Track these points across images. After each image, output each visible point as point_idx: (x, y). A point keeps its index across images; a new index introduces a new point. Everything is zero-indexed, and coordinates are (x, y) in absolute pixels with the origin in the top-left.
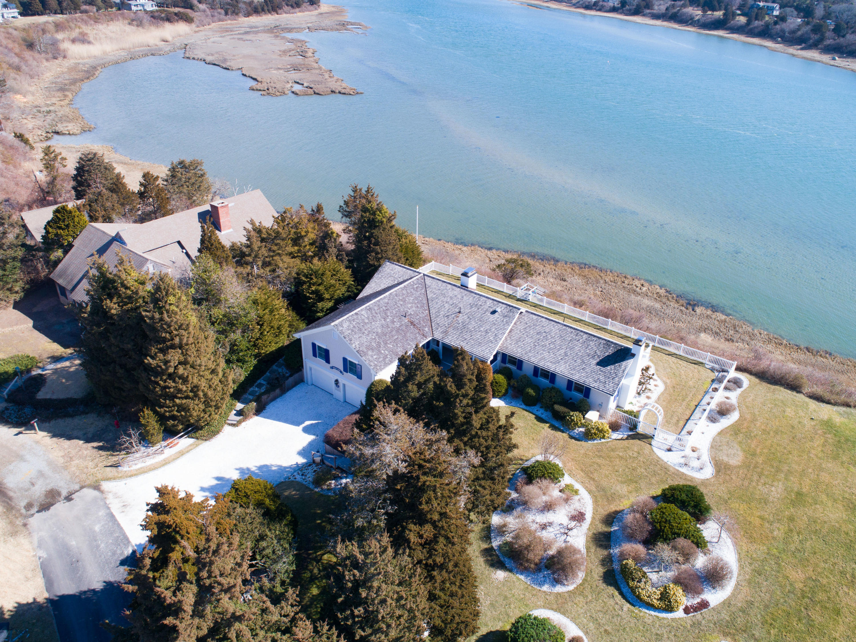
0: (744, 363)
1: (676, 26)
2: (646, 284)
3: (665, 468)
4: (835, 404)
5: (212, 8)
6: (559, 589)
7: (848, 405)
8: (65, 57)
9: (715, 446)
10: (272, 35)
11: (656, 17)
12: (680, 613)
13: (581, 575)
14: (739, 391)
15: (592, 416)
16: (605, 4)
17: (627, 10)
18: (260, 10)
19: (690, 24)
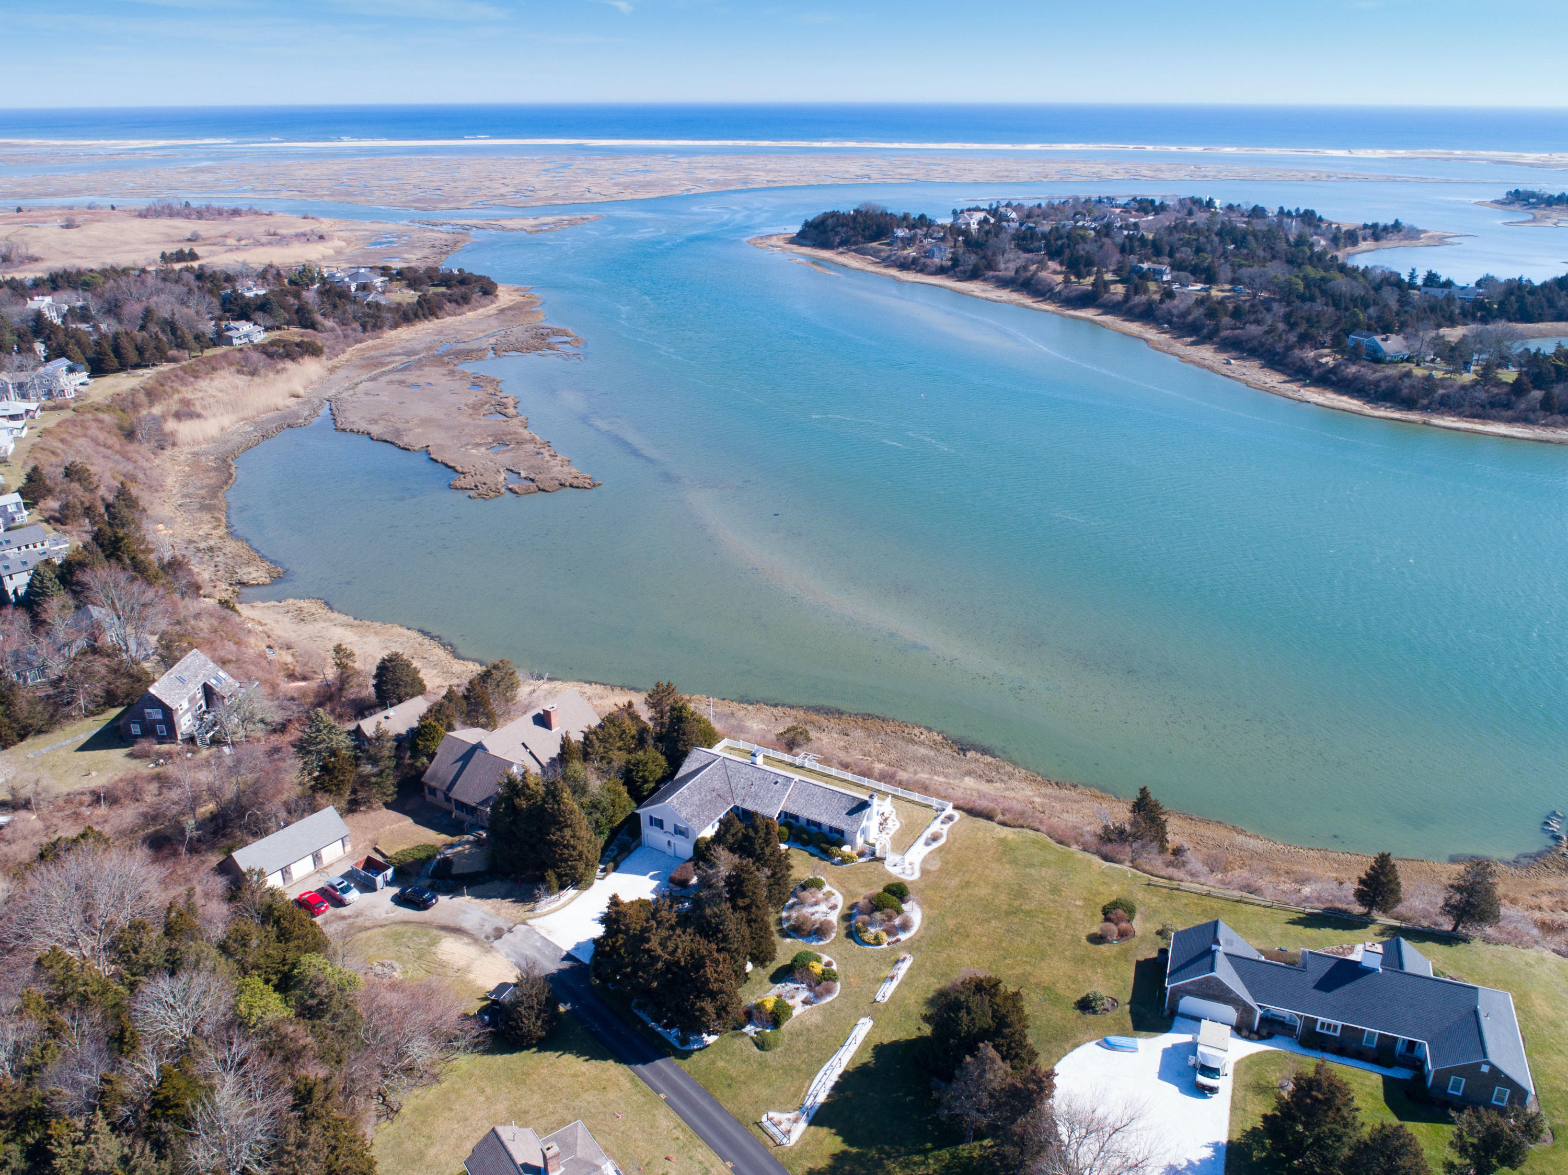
0: (961, 803)
1: (1028, 301)
2: (925, 732)
3: (890, 876)
4: (1014, 827)
5: (343, 324)
6: (821, 943)
7: (1022, 827)
8: (174, 444)
9: (925, 861)
10: (443, 370)
11: (1003, 283)
12: (885, 945)
13: (834, 935)
14: (951, 823)
15: (846, 849)
16: (928, 261)
17: (960, 272)
18: (412, 316)
19: (1049, 298)
